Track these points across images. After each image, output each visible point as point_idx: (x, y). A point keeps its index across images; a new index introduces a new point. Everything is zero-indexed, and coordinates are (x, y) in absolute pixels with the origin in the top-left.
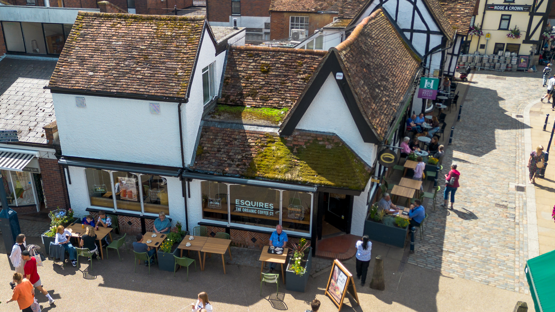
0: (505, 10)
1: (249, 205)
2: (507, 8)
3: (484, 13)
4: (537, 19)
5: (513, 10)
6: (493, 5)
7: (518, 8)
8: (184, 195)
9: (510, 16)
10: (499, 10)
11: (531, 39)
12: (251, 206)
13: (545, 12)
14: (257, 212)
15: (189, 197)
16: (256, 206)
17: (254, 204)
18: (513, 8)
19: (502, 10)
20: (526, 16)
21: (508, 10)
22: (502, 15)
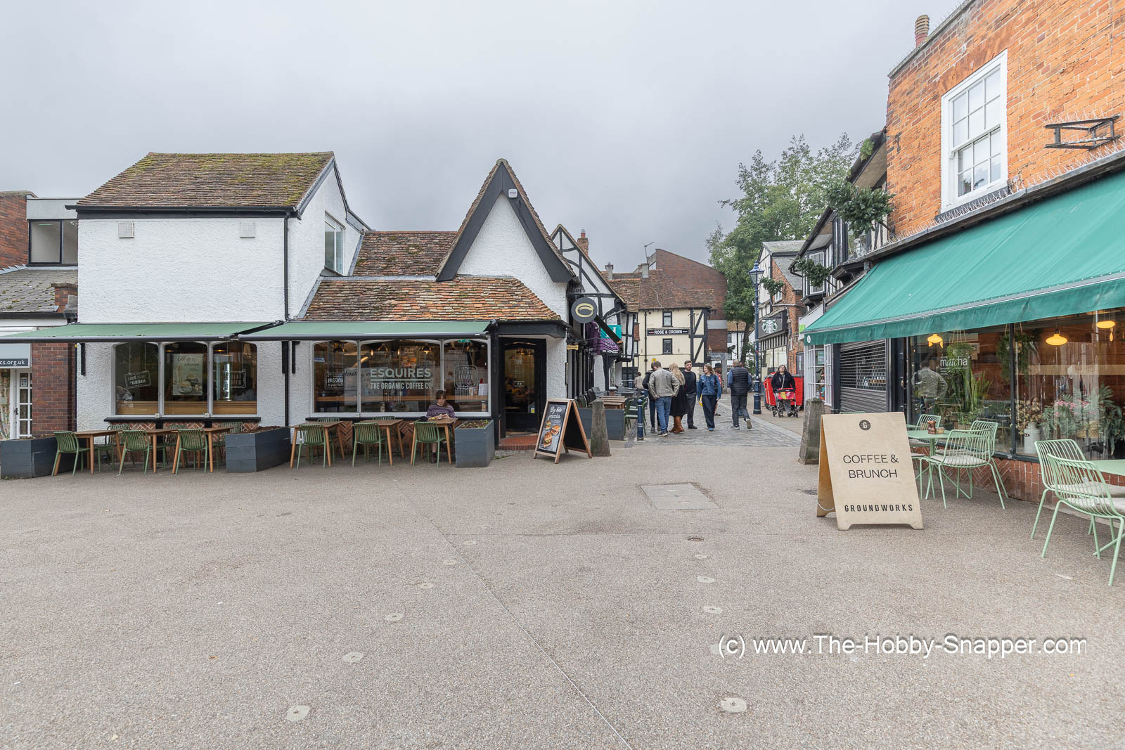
0: (665, 334)
1: (393, 376)
2: (666, 332)
3: (646, 339)
4: (697, 342)
5: (672, 334)
6: (653, 330)
7: (678, 332)
8: (285, 370)
9: (671, 339)
10: (660, 335)
11: (696, 362)
12: (396, 377)
13: (703, 334)
14: (405, 386)
15: (294, 372)
16: (403, 377)
17: (399, 373)
18: (672, 332)
19: (661, 335)
20: (686, 338)
21: (668, 334)
22: (664, 339)
